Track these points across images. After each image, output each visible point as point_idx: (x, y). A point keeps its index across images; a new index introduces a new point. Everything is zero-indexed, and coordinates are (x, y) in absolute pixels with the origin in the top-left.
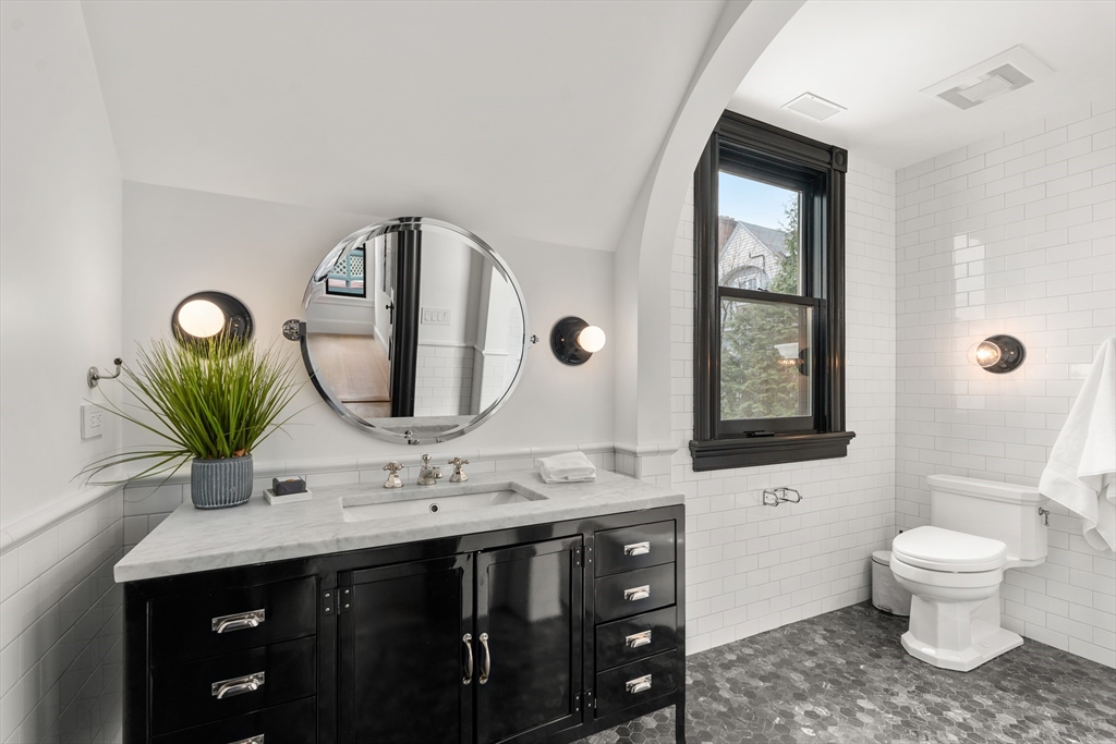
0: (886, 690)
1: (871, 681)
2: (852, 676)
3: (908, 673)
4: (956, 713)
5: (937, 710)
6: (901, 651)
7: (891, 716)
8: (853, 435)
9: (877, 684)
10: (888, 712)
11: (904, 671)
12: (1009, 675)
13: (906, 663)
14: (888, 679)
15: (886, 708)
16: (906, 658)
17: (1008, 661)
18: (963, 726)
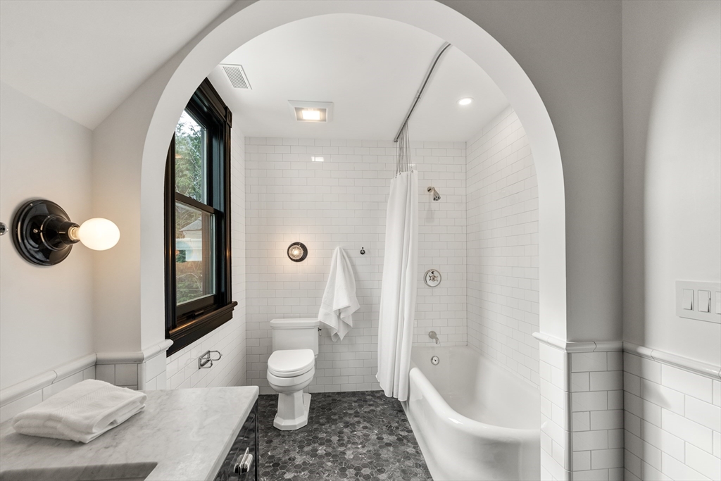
0: (290, 459)
1: (280, 459)
2: (270, 463)
3: (289, 442)
4: (321, 450)
5: (314, 453)
6: (278, 432)
7: (303, 473)
8: (236, 303)
9: (283, 459)
10: (300, 472)
11: (287, 442)
12: (319, 416)
13: (283, 436)
14: (285, 452)
15: (298, 470)
16: (282, 434)
17: (314, 409)
18: (328, 454)
